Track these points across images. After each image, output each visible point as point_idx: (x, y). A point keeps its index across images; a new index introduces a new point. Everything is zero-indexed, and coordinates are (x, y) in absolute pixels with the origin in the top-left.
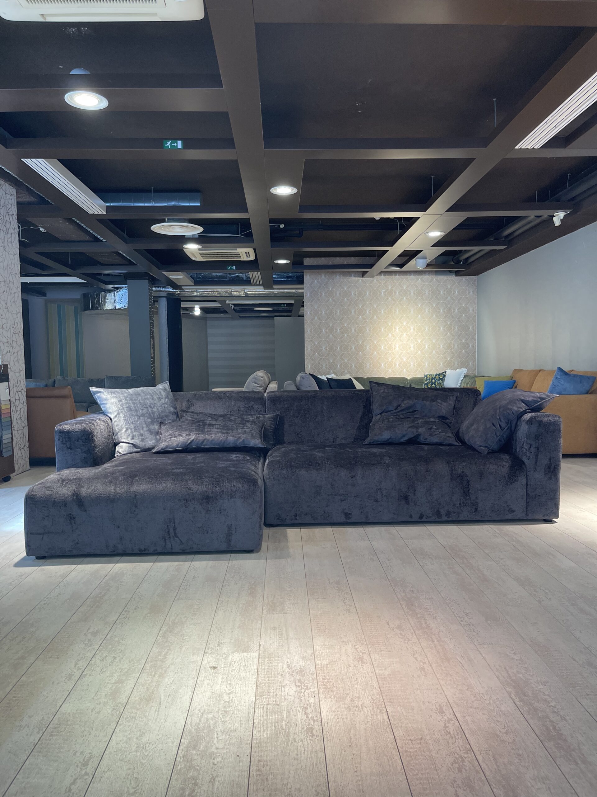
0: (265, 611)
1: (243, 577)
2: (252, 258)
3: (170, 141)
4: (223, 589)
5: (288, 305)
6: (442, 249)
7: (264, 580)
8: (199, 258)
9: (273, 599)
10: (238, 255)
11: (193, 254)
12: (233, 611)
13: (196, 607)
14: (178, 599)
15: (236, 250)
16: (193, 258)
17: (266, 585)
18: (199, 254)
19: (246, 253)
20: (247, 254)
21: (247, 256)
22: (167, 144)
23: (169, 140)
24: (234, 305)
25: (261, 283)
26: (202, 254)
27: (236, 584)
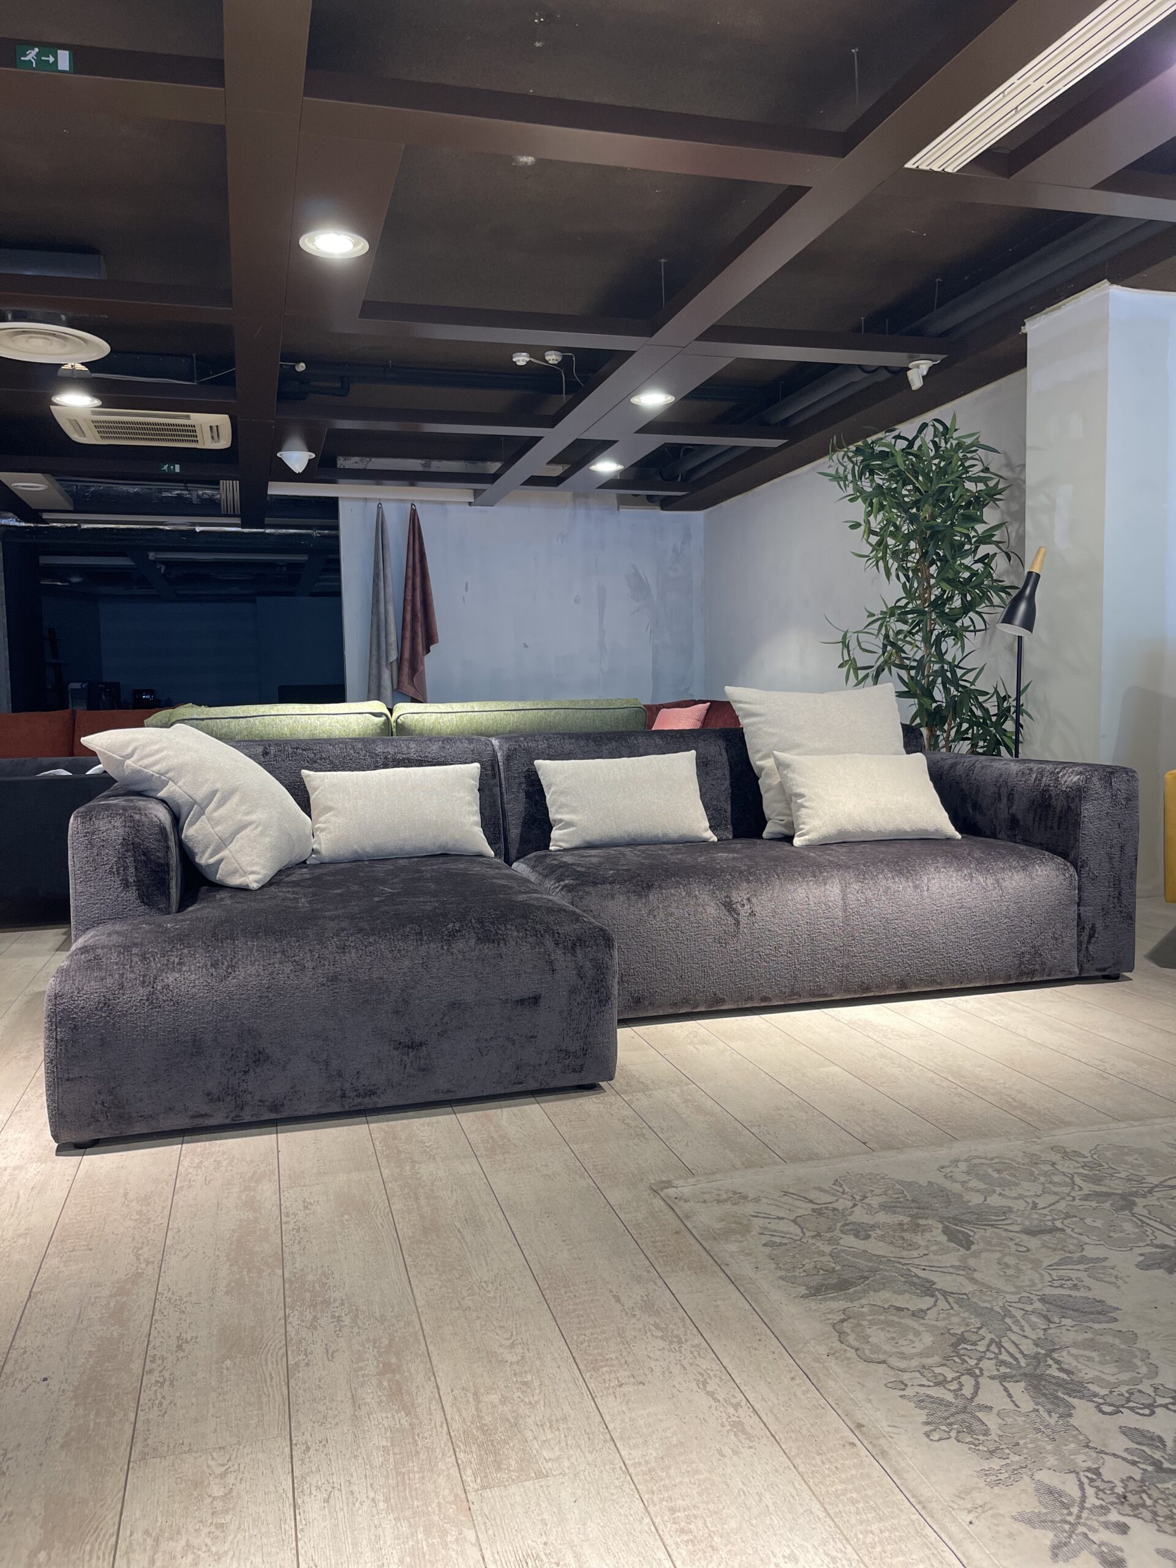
0: (469, 1472)
1: (347, 1321)
2: (224, 443)
3: (37, 50)
4: (292, 1382)
5: (291, 565)
6: (655, 442)
7: (418, 1326)
8: (91, 438)
9: (478, 1410)
10: (191, 432)
11: (75, 423)
12: (355, 1488)
13: (217, 1491)
14: (144, 1457)
15: (188, 417)
16: (76, 437)
17: (431, 1348)
18: (92, 425)
19: (211, 427)
20: (215, 431)
21: (213, 437)
22: (26, 56)
23: (32, 44)
24: (168, 563)
25: (238, 511)
26: (99, 426)
27: (330, 1355)
